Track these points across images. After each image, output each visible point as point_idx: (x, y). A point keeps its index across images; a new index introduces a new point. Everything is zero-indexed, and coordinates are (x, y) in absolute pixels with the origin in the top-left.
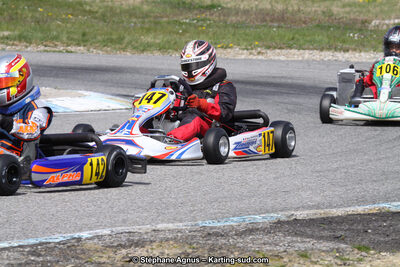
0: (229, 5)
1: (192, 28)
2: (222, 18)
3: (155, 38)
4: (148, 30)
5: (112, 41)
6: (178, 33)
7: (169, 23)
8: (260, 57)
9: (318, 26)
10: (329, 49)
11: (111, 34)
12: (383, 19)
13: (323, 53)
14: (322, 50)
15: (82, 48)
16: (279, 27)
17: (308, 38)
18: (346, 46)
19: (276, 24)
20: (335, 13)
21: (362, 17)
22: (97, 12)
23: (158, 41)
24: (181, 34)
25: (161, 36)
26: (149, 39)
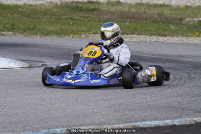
0: (104, 9)
1: (79, 22)
2: (98, 16)
3: (55, 27)
4: (52, 23)
5: (29, 29)
6: (69, 25)
7: (66, 19)
9: (153, 21)
10: (155, 35)
11: (29, 25)
12: (193, 18)
13: (152, 37)
14: (151, 35)
15: (11, 33)
16: (130, 22)
17: (145, 28)
18: (166, 33)
19: (129, 20)
20: (165, 14)
21: (180, 16)
22: (25, 12)
23: (56, 29)
24: (71, 25)
25: (59, 27)
26: (51, 28)
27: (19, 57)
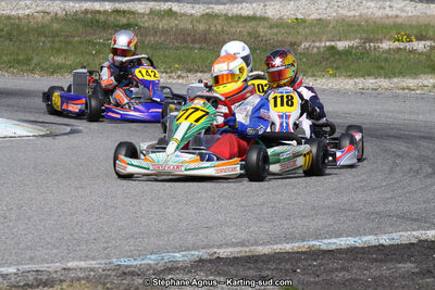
0: (146, 25)
3: (65, 59)
4: (59, 51)
5: (18, 62)
6: (91, 54)
7: (81, 43)
8: (180, 81)
11: (18, 55)
12: (314, 42)
16: (201, 48)
19: (197, 46)
20: (262, 34)
21: (290, 39)
24: (94, 55)
25: (72, 58)
26: (59, 60)
27: (21, 116)
